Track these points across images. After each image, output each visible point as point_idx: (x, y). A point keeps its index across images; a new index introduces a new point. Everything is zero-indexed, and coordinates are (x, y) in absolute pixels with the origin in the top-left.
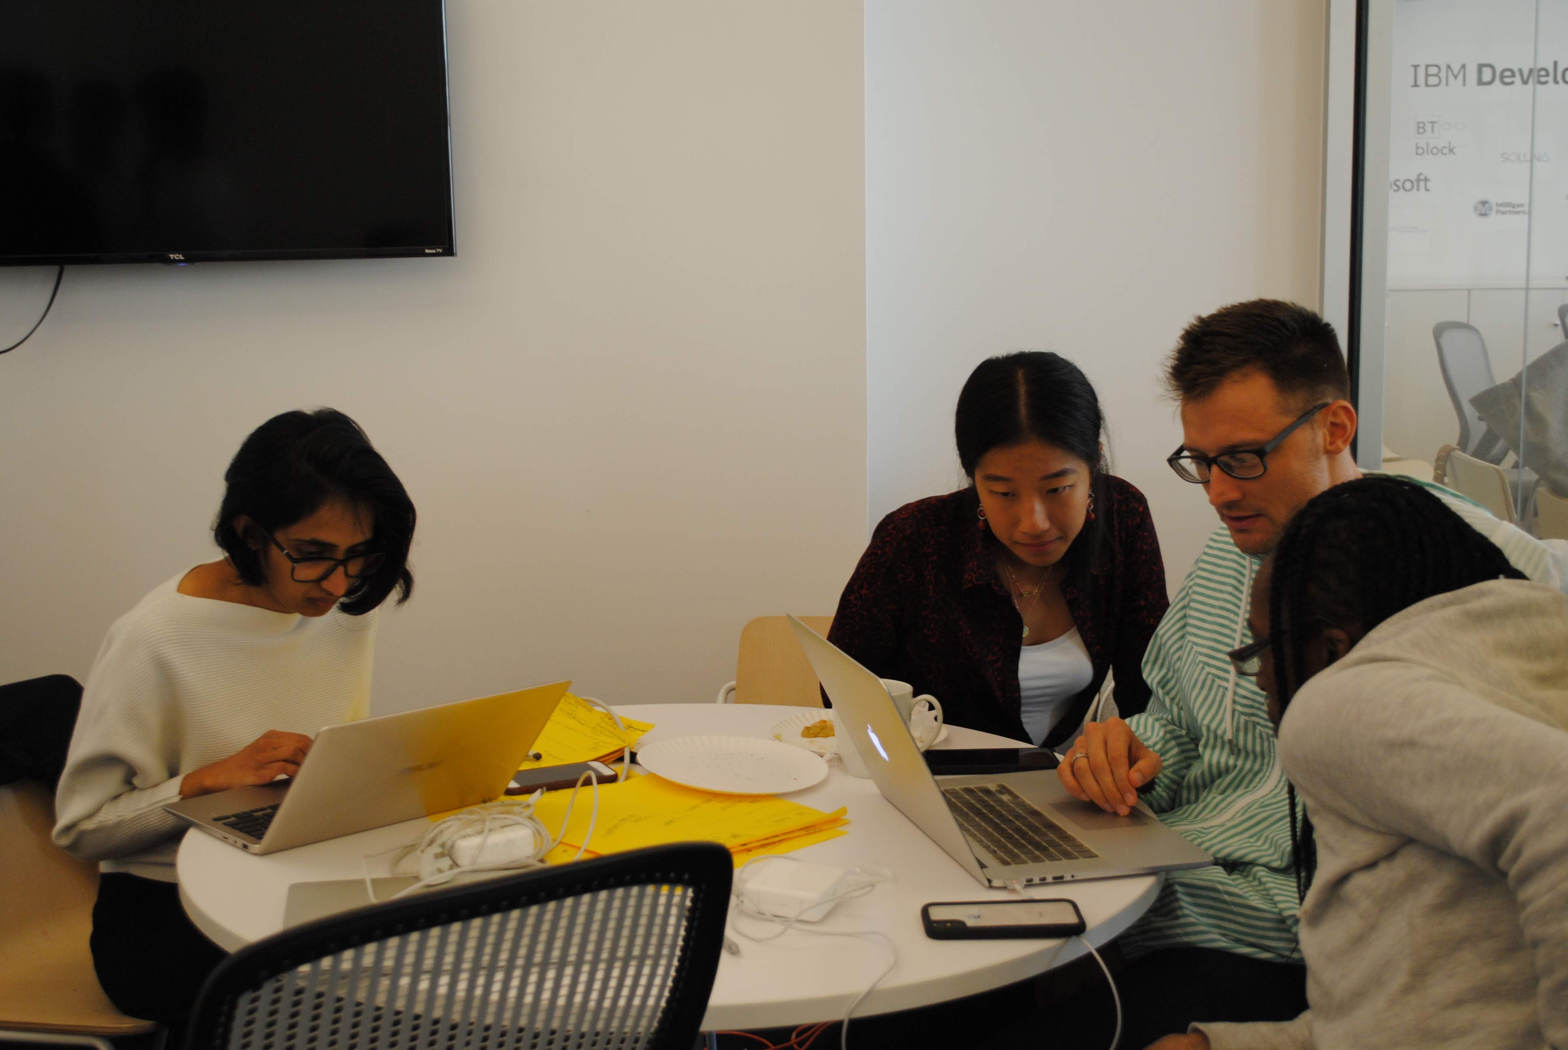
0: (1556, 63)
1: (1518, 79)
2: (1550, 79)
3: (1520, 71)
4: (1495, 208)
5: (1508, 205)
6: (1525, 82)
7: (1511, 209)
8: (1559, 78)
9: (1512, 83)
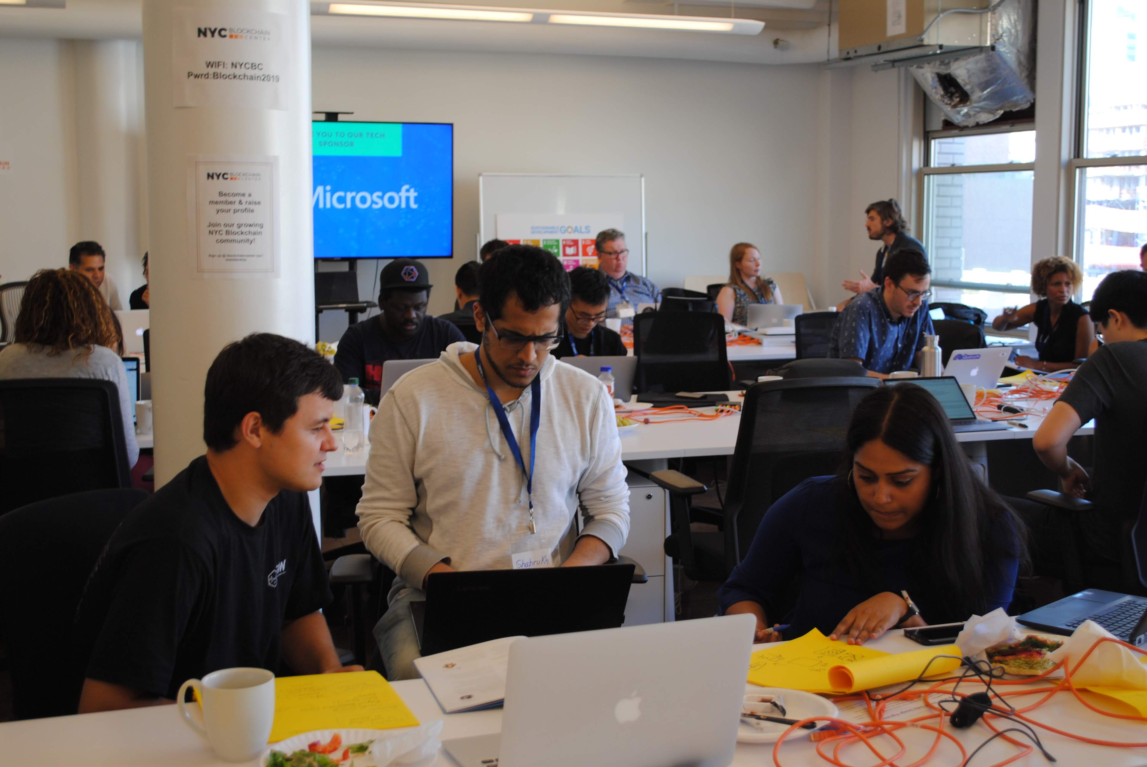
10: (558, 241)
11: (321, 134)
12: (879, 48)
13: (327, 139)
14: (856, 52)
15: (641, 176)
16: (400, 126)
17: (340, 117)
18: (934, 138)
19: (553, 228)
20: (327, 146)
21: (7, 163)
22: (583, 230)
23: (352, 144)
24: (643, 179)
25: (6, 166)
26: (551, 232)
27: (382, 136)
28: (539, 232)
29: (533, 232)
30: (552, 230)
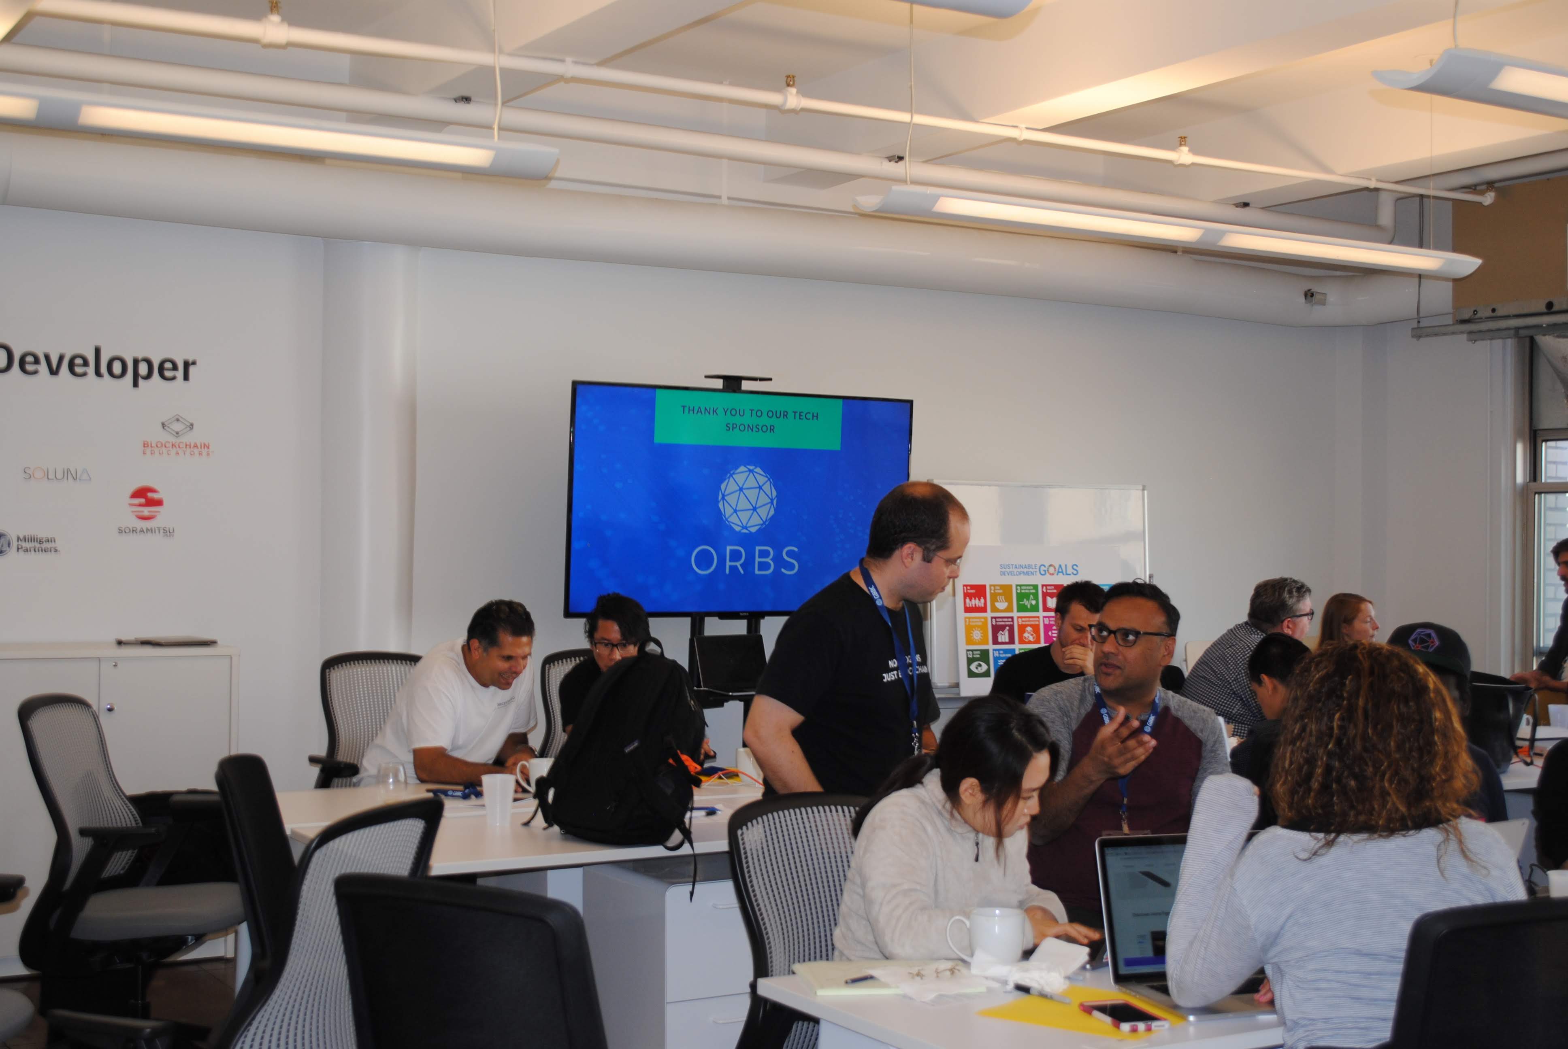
0: (98, 351)
1: (43, 367)
2: (91, 369)
3: (47, 358)
4: (15, 544)
5: (32, 539)
6: (54, 372)
7: (37, 545)
8: (104, 369)
9: (35, 372)
10: (1035, 587)
11: (729, 411)
12: (1550, 305)
13: (738, 420)
14: (1494, 310)
15: (1143, 490)
16: (841, 401)
17: (746, 385)
18: (1546, 441)
19: (1030, 566)
20: (737, 430)
21: (206, 446)
22: (1070, 571)
23: (772, 428)
24: (1146, 492)
25: (204, 452)
26: (1027, 573)
27: (816, 416)
28: (1011, 573)
29: (1003, 573)
30: (1027, 569)
